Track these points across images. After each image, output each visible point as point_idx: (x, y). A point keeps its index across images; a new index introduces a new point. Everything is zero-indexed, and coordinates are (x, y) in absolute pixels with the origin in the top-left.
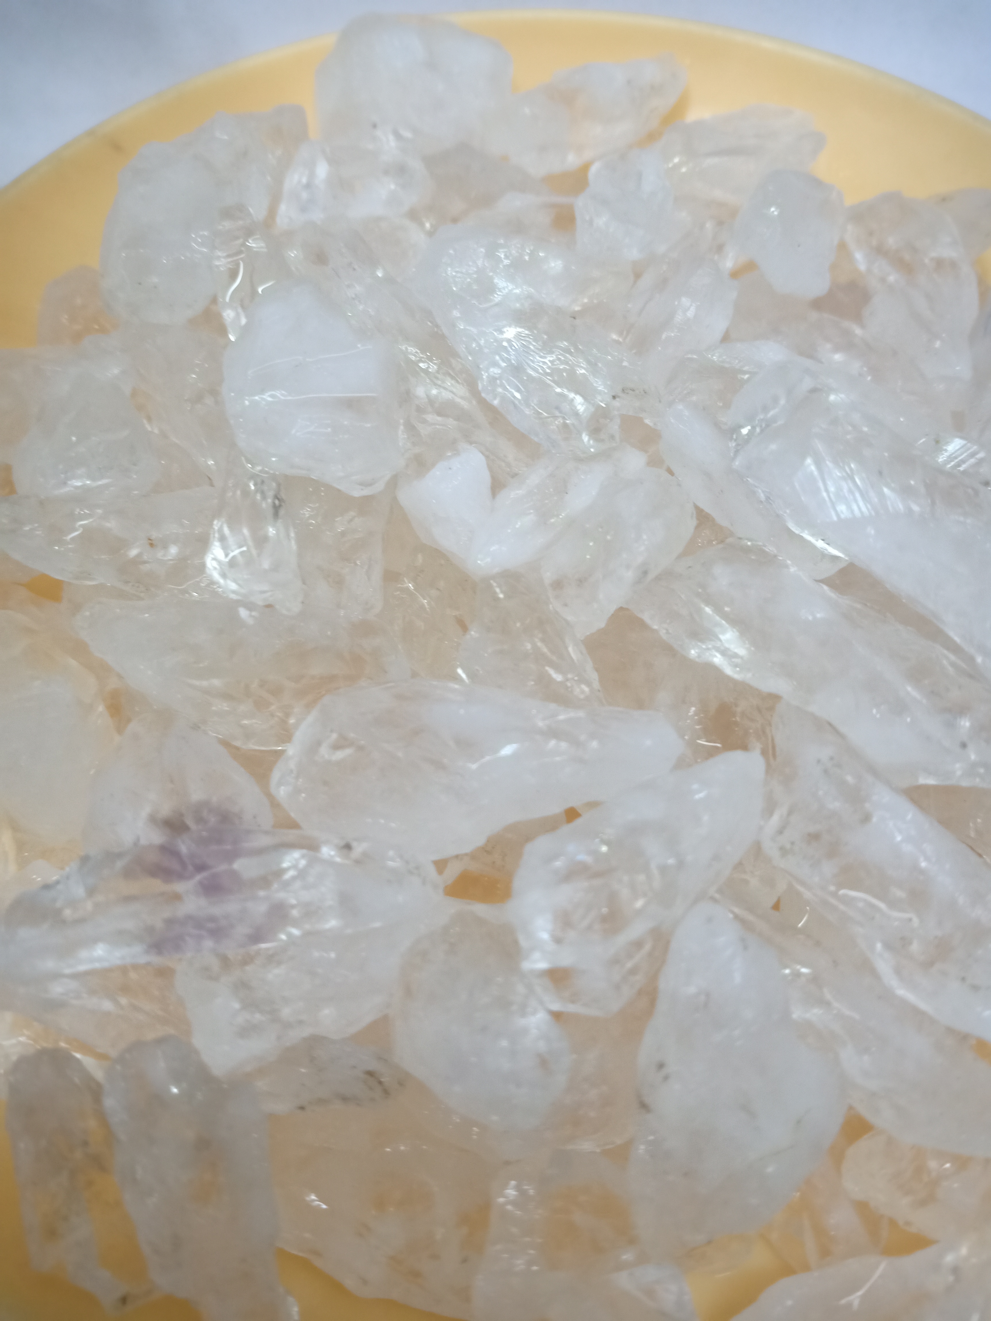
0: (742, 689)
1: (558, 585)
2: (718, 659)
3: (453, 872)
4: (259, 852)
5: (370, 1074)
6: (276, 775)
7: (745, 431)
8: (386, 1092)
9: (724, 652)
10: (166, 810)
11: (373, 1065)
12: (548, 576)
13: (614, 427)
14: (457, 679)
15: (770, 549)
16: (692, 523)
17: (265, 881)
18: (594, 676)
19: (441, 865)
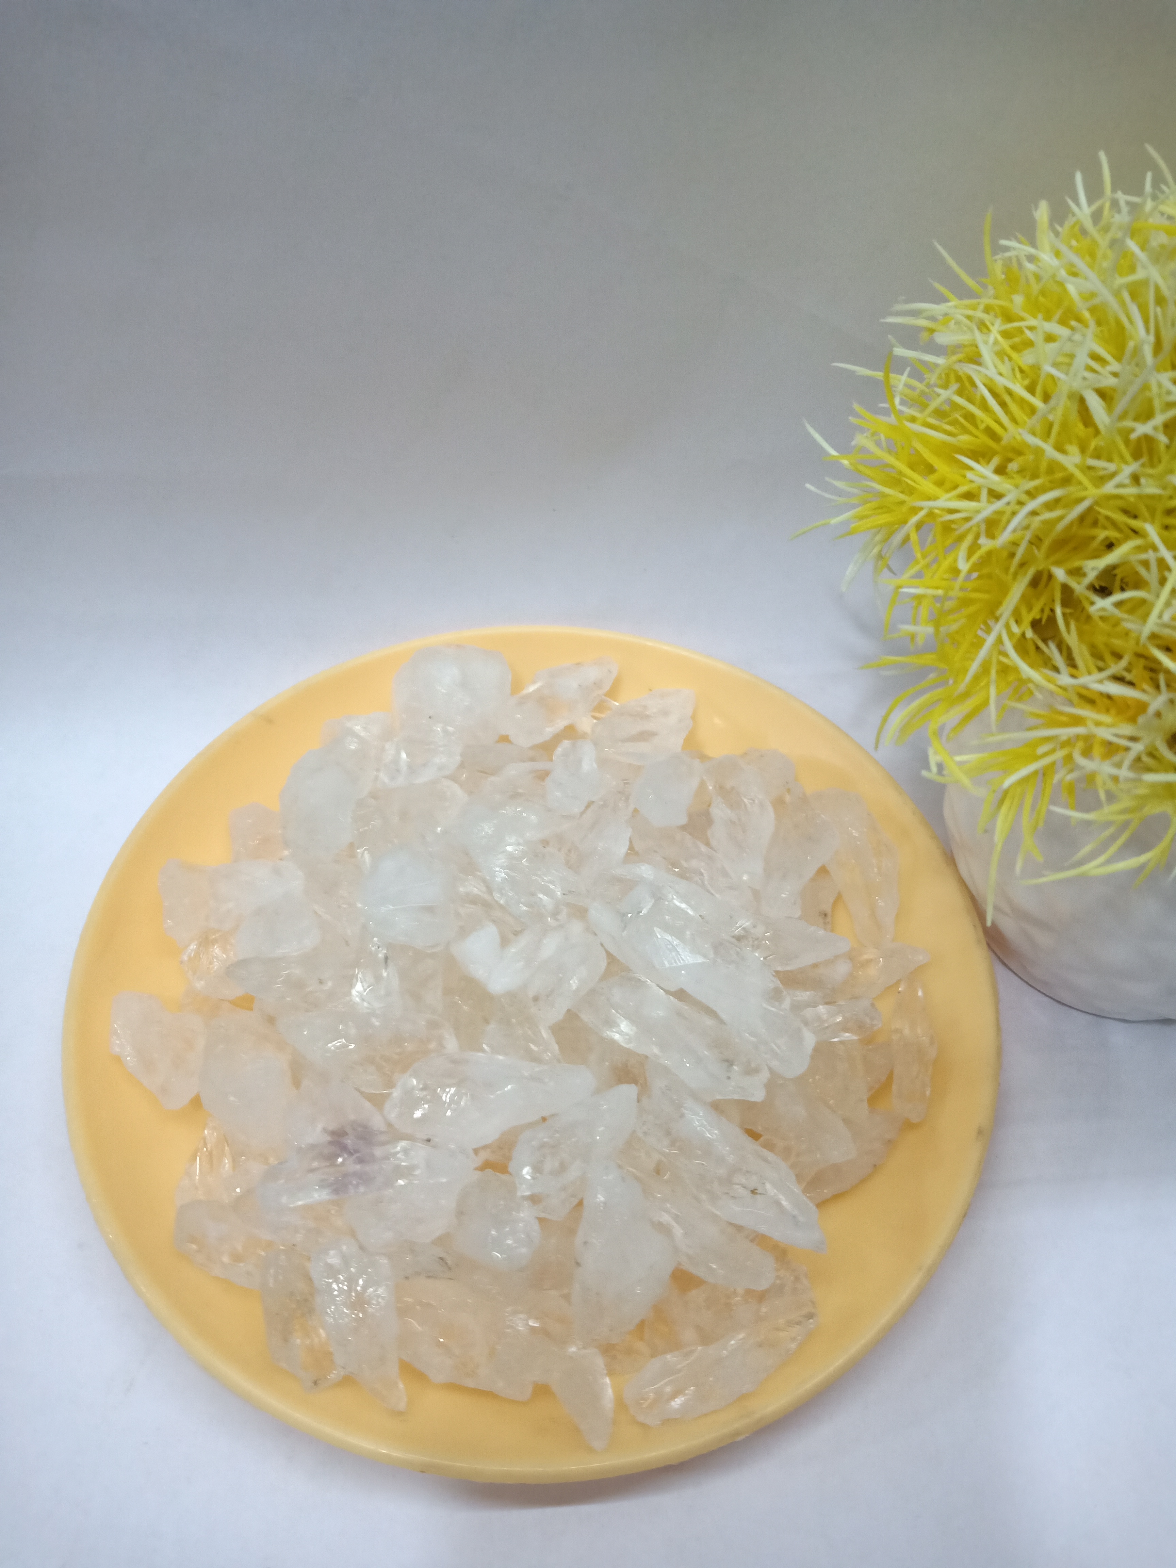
0: (628, 1052)
1: (536, 999)
2: (617, 1037)
3: (484, 1156)
4: (383, 1144)
5: (441, 1259)
6: (387, 1106)
7: (629, 915)
8: (450, 1268)
9: (620, 1033)
10: (333, 1126)
11: (442, 1255)
12: (531, 993)
13: (565, 911)
14: (483, 1051)
15: (643, 978)
16: (604, 964)
17: (386, 1158)
18: (556, 1047)
19: (476, 1151)
